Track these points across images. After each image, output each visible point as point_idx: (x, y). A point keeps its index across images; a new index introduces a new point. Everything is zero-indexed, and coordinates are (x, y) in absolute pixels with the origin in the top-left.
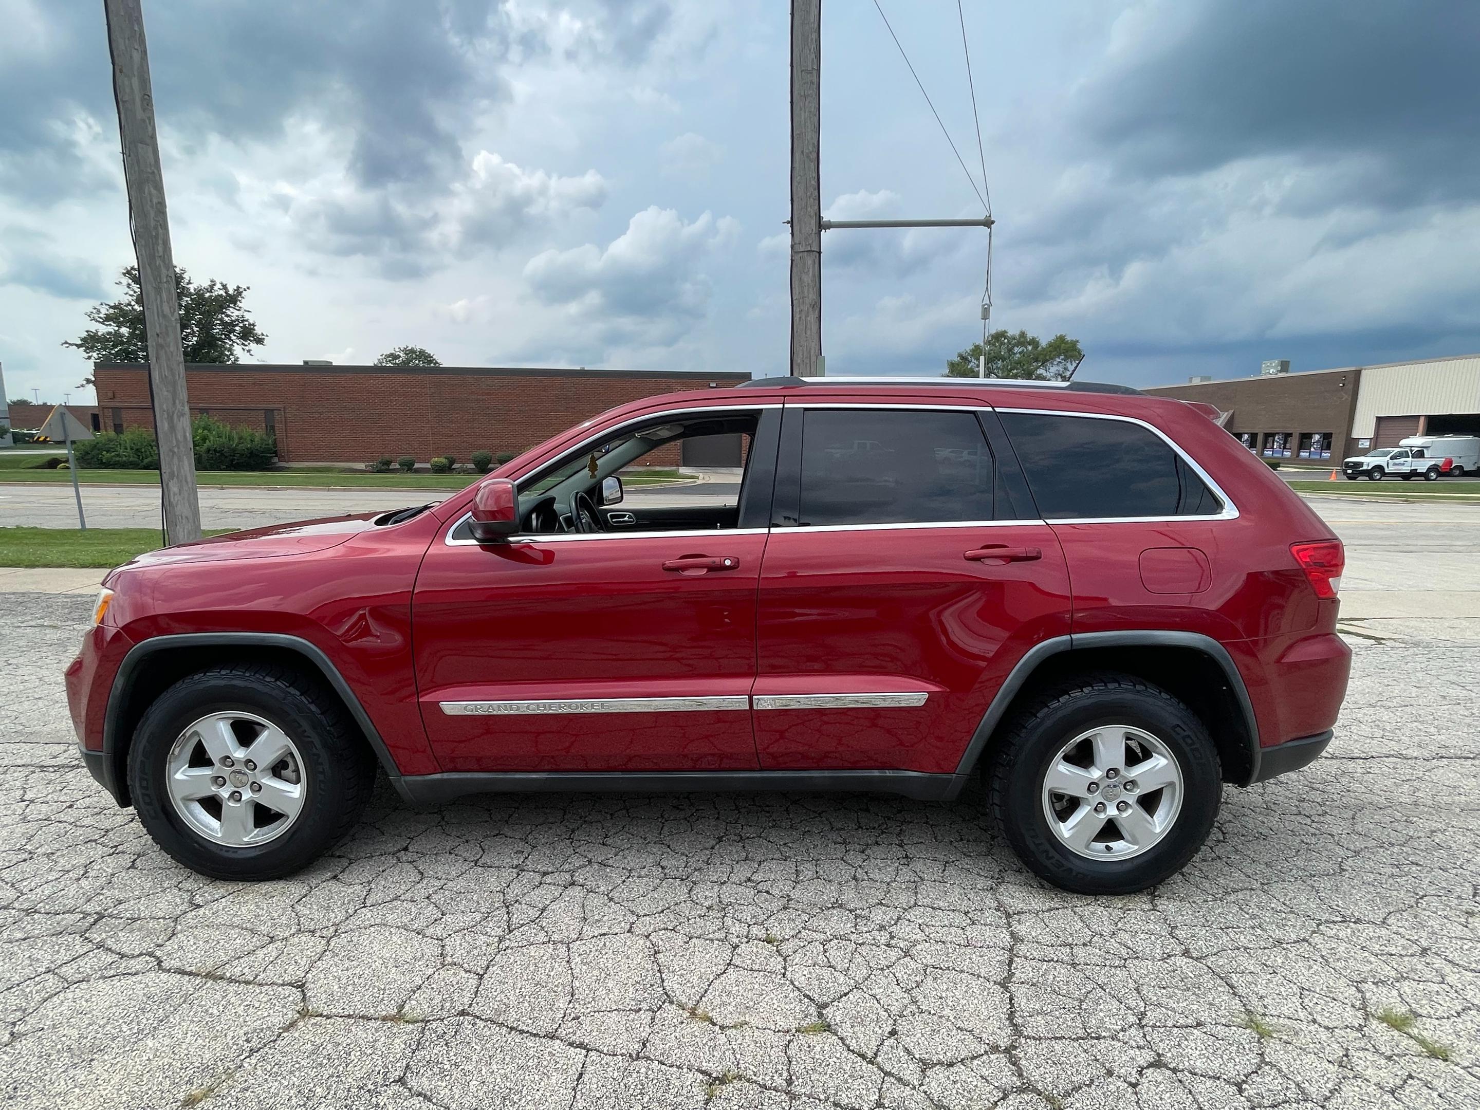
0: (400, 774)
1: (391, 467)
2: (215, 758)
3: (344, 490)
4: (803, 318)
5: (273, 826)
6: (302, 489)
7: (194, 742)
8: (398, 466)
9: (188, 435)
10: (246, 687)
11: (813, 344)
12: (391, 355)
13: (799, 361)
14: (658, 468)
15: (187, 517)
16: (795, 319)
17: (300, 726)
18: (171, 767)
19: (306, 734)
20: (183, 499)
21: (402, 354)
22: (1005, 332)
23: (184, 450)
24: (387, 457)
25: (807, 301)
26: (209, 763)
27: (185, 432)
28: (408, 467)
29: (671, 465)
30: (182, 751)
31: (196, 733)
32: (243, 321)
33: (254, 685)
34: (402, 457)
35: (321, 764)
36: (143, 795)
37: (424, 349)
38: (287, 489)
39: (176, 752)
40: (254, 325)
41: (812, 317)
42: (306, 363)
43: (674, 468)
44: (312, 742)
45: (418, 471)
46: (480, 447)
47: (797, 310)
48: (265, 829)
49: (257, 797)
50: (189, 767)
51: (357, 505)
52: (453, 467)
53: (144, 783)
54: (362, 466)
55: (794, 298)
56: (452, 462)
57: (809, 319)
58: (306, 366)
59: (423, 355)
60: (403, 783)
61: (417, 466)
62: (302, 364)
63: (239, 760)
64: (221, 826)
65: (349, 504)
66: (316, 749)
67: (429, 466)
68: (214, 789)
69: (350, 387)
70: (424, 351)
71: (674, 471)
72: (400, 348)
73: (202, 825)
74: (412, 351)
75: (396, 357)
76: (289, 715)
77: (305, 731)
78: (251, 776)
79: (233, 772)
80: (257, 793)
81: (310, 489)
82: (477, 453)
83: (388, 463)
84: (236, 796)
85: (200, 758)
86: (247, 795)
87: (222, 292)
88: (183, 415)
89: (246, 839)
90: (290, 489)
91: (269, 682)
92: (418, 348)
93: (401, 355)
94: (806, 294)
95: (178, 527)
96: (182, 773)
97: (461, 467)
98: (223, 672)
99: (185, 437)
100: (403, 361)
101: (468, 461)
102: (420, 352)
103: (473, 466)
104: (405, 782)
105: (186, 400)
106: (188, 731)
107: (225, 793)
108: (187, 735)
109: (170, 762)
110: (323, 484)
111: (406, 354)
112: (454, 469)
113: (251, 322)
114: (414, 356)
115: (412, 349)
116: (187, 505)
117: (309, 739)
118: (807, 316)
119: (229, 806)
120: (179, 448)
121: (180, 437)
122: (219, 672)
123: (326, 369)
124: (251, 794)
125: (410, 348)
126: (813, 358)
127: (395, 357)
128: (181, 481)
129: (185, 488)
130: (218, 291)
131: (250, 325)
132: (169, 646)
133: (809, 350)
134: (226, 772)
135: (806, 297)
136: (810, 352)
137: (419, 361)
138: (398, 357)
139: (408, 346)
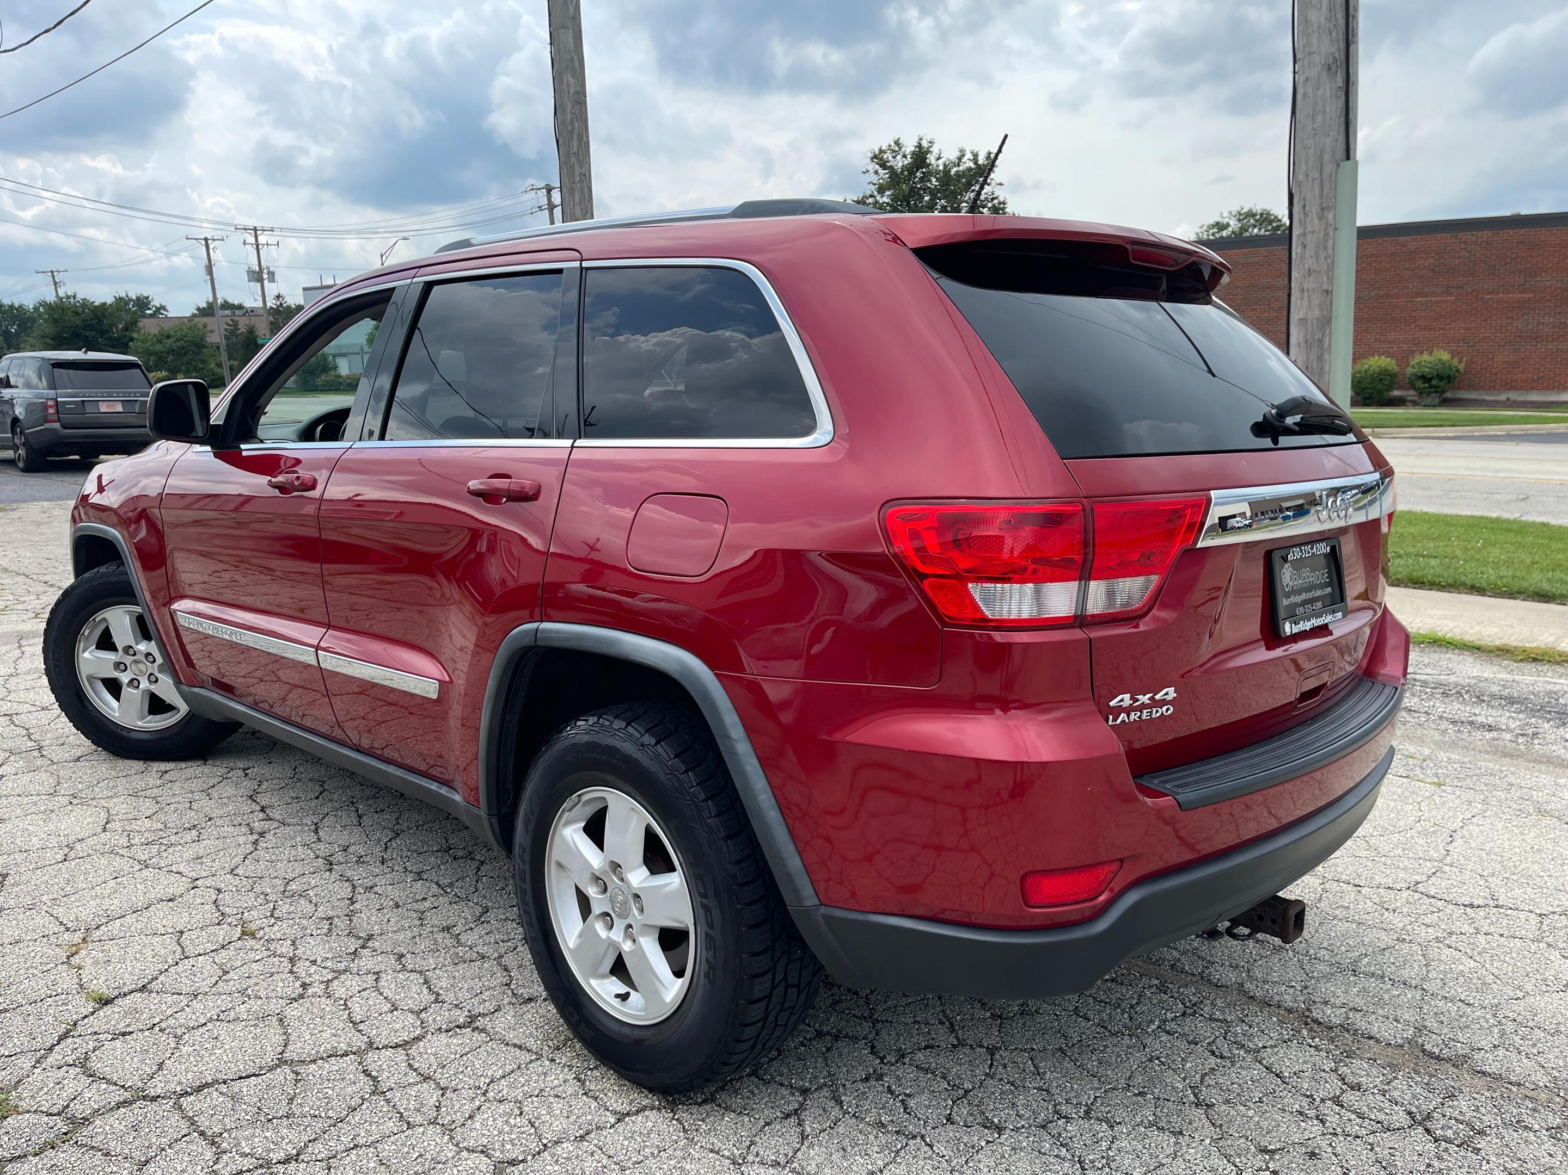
2: (120, 647)
5: (165, 715)
7: (103, 627)
12: (1217, 224)
18: (80, 645)
26: (112, 647)
30: (90, 633)
31: (104, 619)
32: (993, 199)
37: (1268, 208)
39: (86, 634)
40: (1004, 204)
48: (158, 717)
49: (153, 688)
50: (97, 648)
53: (56, 656)
63: (140, 652)
64: (120, 706)
68: (116, 674)
70: (1268, 214)
72: (1230, 213)
73: (104, 703)
74: (1251, 214)
78: (149, 669)
79: (134, 661)
80: (154, 685)
84: (134, 683)
85: (106, 642)
86: (144, 684)
87: (972, 165)
89: (140, 723)
92: (1258, 209)
93: (1232, 223)
96: (90, 652)
100: (1233, 232)
102: (1261, 215)
106: (99, 616)
107: (125, 678)
108: (97, 620)
109: (80, 641)
111: (1239, 220)
113: (1001, 199)
114: (1252, 222)
115: (1250, 211)
119: (126, 691)
124: (148, 684)
125: (1245, 210)
127: (1221, 227)
130: (968, 163)
131: (1000, 203)
133: (1318, 154)
134: (128, 660)
135: (1313, 53)
136: (1321, 156)
137: (1260, 229)
138: (1225, 226)
139: (1243, 205)
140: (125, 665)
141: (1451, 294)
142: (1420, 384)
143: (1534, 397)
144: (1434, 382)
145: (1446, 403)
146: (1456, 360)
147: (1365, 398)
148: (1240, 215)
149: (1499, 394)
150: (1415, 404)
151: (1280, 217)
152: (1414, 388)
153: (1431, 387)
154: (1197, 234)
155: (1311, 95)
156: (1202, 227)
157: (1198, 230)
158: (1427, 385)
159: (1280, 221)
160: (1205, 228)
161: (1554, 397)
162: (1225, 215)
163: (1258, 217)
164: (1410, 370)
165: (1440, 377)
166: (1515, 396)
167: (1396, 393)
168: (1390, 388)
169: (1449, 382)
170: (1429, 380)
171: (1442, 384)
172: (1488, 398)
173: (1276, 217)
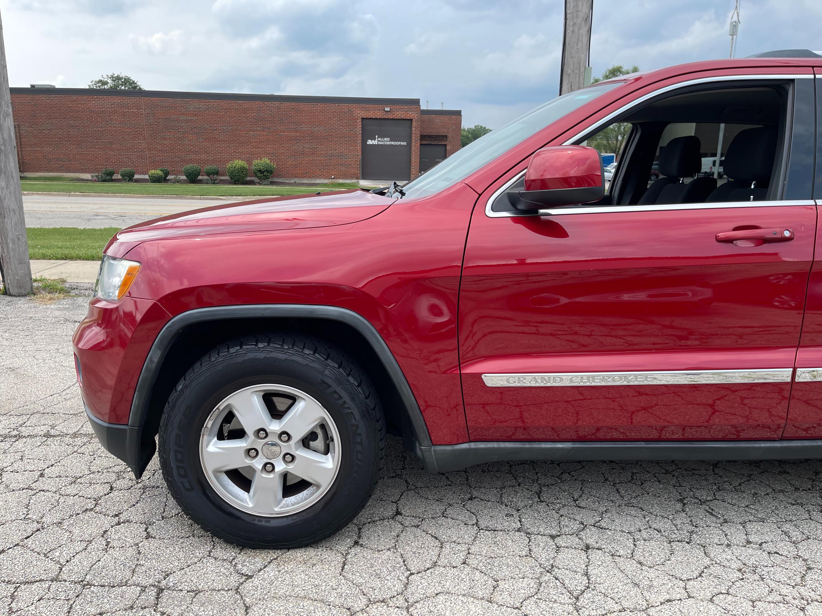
0: (431, 444)
1: (113, 178)
2: (250, 430)
3: (83, 196)
4: (576, 30)
5: (303, 495)
6: (45, 195)
7: (226, 414)
8: (119, 177)
9: (12, 134)
10: (286, 359)
11: (583, 56)
12: (100, 81)
13: (569, 71)
14: (341, 181)
15: (13, 210)
16: (568, 31)
17: (341, 398)
18: (204, 439)
19: (346, 406)
20: (10, 193)
21: (109, 81)
22: (621, 67)
23: (9, 148)
24: (110, 169)
25: (581, 15)
26: (242, 435)
27: (10, 132)
28: (129, 177)
29: (352, 178)
31: (228, 406)
33: (295, 358)
34: (124, 169)
35: (360, 435)
36: (178, 467)
37: (129, 75)
38: (33, 194)
39: (209, 425)
41: (584, 31)
42: (33, 86)
43: (354, 181)
44: (352, 413)
45: (137, 181)
46: (191, 161)
47: (570, 23)
48: (294, 498)
49: (289, 468)
50: (222, 439)
51: (102, 208)
52: (168, 178)
53: (179, 457)
54: (88, 176)
55: (568, 12)
56: (167, 174)
57: (581, 31)
58: (33, 88)
59: (127, 81)
60: (433, 453)
61: (136, 177)
62: (29, 87)
63: (272, 432)
64: (250, 496)
65: (96, 207)
66: (356, 420)
67: (147, 177)
68: (248, 462)
69: (75, 107)
70: (129, 79)
71: (355, 183)
72: (107, 76)
73: (233, 496)
74: (119, 78)
75: (105, 83)
76: (330, 386)
77: (345, 402)
78: (285, 448)
79: (267, 444)
80: (291, 464)
81: (52, 195)
82: (189, 166)
83: (111, 174)
84: (267, 467)
85: (231, 430)
86: (280, 466)
88: (8, 115)
89: (276, 509)
90: (35, 194)
91: (308, 355)
92: (123, 75)
94: (580, 9)
95: (6, 218)
96: (212, 445)
97: (175, 179)
98: (261, 345)
99: (10, 136)
100: (111, 87)
101: (179, 173)
102: (125, 79)
103: (184, 177)
104: (435, 451)
105: (10, 102)
106: (222, 405)
107: (257, 465)
108: (221, 408)
109: (203, 435)
110: (63, 191)
111: (113, 80)
112: (169, 180)
114: (120, 82)
115: (119, 76)
116: (13, 199)
117: (350, 411)
118: (579, 29)
119: (261, 478)
120: (5, 146)
121: (6, 136)
122: (256, 345)
123: (51, 91)
124: (285, 466)
125: (116, 75)
126: (582, 69)
127: (103, 83)
128: (8, 177)
129: (12, 183)
132: (211, 318)
133: (579, 61)
134: (259, 444)
135: (579, 11)
136: (580, 63)
137: (125, 87)
138: (106, 83)
139: (114, 73)
140: (256, 450)
141: (264, 131)
142: (259, 174)
143: (305, 181)
144: (265, 173)
145: (272, 183)
146: (272, 163)
147: (235, 181)
148: (113, 78)
149: (291, 180)
150: (260, 184)
151: (136, 82)
152: (256, 176)
153: (264, 176)
154: (90, 86)
155: (577, 32)
156: (92, 82)
157: (91, 84)
158: (262, 175)
159: (136, 84)
160: (94, 82)
161: (313, 181)
162: (105, 76)
163: (123, 80)
164: (253, 167)
165: (268, 171)
166: (298, 180)
167: (248, 179)
168: (246, 176)
169: (271, 174)
170: (263, 172)
171: (269, 174)
172: (287, 181)
173: (134, 82)
